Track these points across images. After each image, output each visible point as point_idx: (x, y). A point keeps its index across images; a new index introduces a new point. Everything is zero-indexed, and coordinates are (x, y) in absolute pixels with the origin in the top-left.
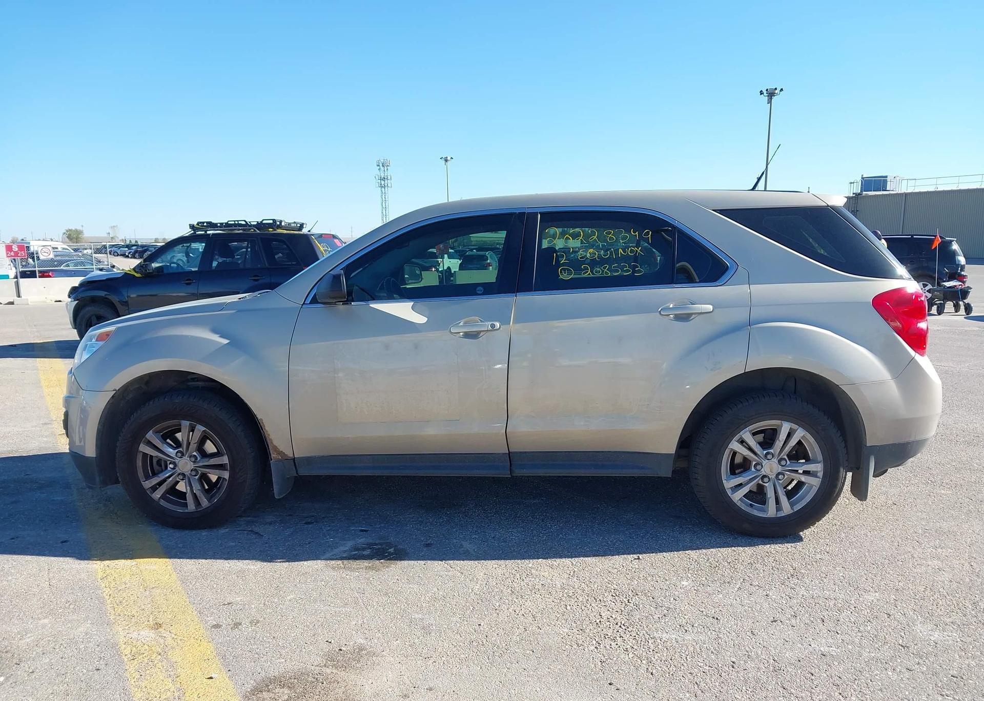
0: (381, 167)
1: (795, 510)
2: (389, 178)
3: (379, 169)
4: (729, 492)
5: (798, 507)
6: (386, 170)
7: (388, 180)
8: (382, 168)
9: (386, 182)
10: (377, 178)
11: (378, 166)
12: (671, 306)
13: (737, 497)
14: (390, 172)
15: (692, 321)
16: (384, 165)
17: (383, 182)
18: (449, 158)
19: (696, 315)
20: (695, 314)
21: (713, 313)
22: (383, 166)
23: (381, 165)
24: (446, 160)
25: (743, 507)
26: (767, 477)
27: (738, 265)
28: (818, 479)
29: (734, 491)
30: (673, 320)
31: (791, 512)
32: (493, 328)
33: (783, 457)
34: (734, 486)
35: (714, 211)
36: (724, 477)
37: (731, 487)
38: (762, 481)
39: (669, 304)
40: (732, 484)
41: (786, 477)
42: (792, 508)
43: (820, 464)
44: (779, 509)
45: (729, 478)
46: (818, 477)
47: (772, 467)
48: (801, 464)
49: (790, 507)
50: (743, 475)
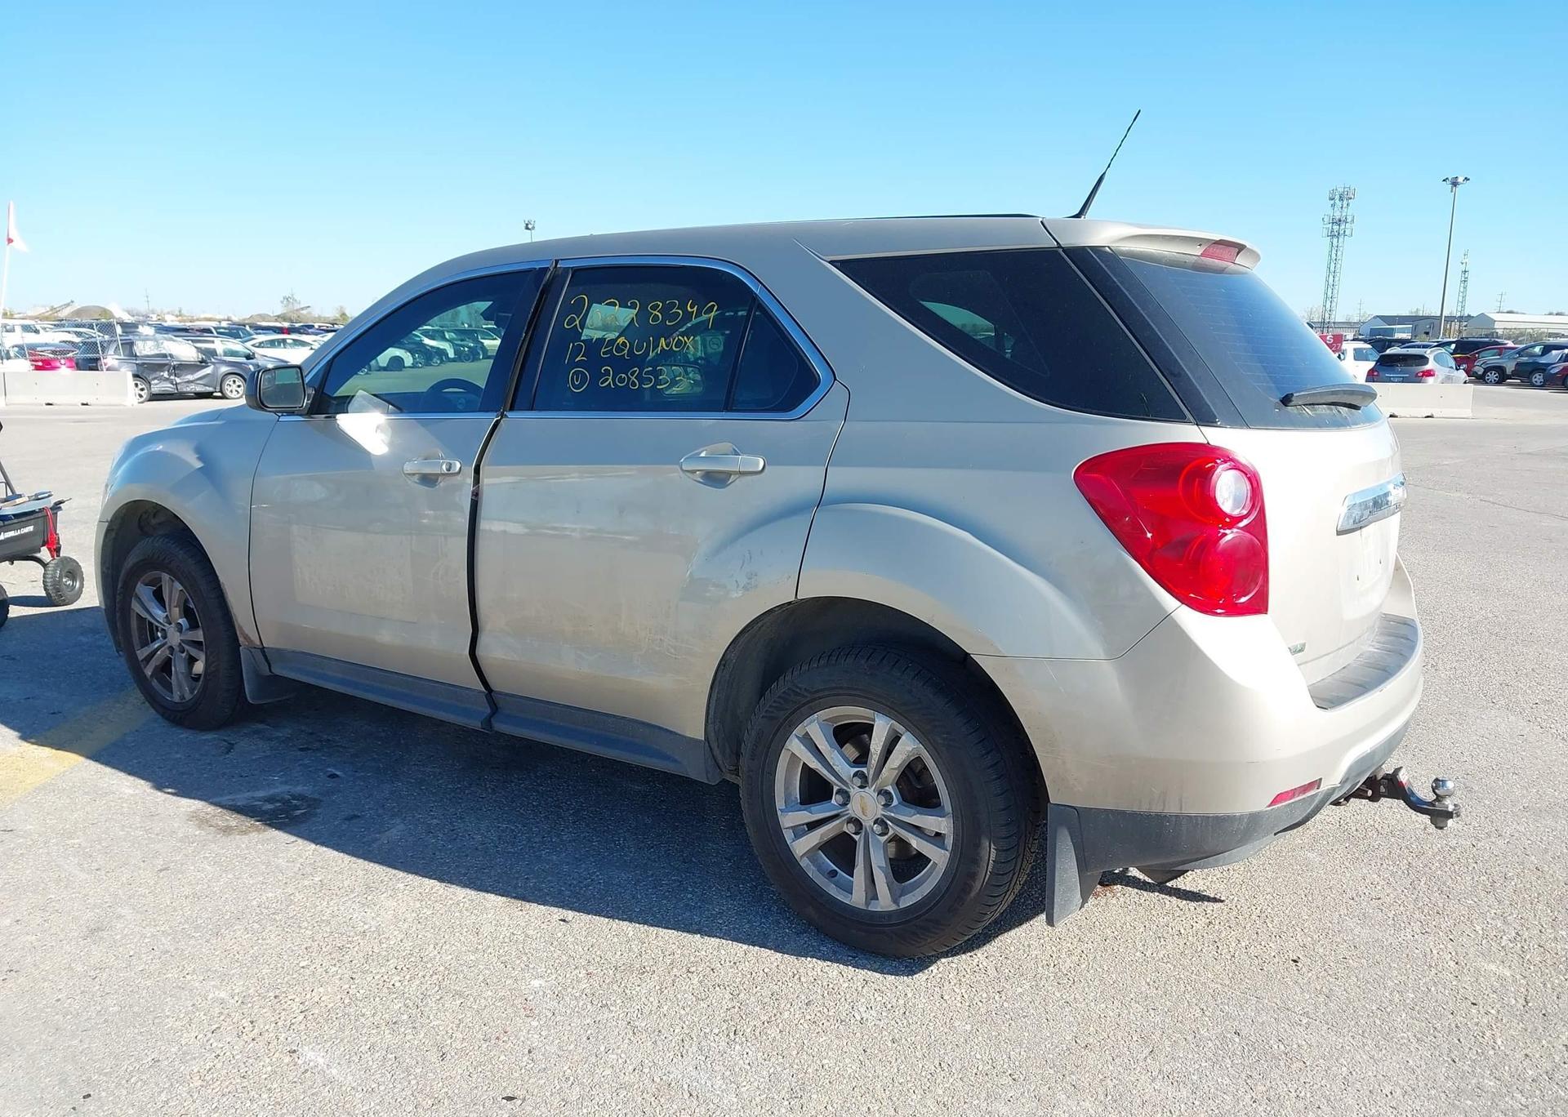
0: (1337, 201)
1: (901, 907)
2: (1349, 220)
3: (1333, 206)
4: (788, 836)
5: (907, 901)
6: (1345, 205)
7: (1346, 223)
8: (1339, 203)
9: (1343, 227)
10: (1326, 220)
11: (1331, 199)
12: (703, 455)
13: (801, 847)
14: (1353, 209)
15: (729, 487)
16: (1343, 197)
17: (1336, 227)
18: (1460, 180)
19: (738, 476)
20: (735, 473)
21: (763, 474)
22: (1341, 199)
23: (1337, 197)
24: (1455, 184)
25: (812, 872)
26: (858, 823)
27: (835, 379)
28: (943, 851)
29: (797, 836)
30: (700, 482)
31: (894, 907)
32: (448, 470)
33: (886, 788)
34: (795, 826)
35: (831, 262)
36: (780, 804)
37: (792, 827)
38: (850, 829)
39: (700, 450)
40: (789, 819)
41: (891, 832)
42: (896, 901)
43: (944, 819)
44: (872, 895)
45: (789, 808)
46: (943, 847)
47: (866, 804)
48: (913, 811)
49: (891, 896)
50: (812, 808)
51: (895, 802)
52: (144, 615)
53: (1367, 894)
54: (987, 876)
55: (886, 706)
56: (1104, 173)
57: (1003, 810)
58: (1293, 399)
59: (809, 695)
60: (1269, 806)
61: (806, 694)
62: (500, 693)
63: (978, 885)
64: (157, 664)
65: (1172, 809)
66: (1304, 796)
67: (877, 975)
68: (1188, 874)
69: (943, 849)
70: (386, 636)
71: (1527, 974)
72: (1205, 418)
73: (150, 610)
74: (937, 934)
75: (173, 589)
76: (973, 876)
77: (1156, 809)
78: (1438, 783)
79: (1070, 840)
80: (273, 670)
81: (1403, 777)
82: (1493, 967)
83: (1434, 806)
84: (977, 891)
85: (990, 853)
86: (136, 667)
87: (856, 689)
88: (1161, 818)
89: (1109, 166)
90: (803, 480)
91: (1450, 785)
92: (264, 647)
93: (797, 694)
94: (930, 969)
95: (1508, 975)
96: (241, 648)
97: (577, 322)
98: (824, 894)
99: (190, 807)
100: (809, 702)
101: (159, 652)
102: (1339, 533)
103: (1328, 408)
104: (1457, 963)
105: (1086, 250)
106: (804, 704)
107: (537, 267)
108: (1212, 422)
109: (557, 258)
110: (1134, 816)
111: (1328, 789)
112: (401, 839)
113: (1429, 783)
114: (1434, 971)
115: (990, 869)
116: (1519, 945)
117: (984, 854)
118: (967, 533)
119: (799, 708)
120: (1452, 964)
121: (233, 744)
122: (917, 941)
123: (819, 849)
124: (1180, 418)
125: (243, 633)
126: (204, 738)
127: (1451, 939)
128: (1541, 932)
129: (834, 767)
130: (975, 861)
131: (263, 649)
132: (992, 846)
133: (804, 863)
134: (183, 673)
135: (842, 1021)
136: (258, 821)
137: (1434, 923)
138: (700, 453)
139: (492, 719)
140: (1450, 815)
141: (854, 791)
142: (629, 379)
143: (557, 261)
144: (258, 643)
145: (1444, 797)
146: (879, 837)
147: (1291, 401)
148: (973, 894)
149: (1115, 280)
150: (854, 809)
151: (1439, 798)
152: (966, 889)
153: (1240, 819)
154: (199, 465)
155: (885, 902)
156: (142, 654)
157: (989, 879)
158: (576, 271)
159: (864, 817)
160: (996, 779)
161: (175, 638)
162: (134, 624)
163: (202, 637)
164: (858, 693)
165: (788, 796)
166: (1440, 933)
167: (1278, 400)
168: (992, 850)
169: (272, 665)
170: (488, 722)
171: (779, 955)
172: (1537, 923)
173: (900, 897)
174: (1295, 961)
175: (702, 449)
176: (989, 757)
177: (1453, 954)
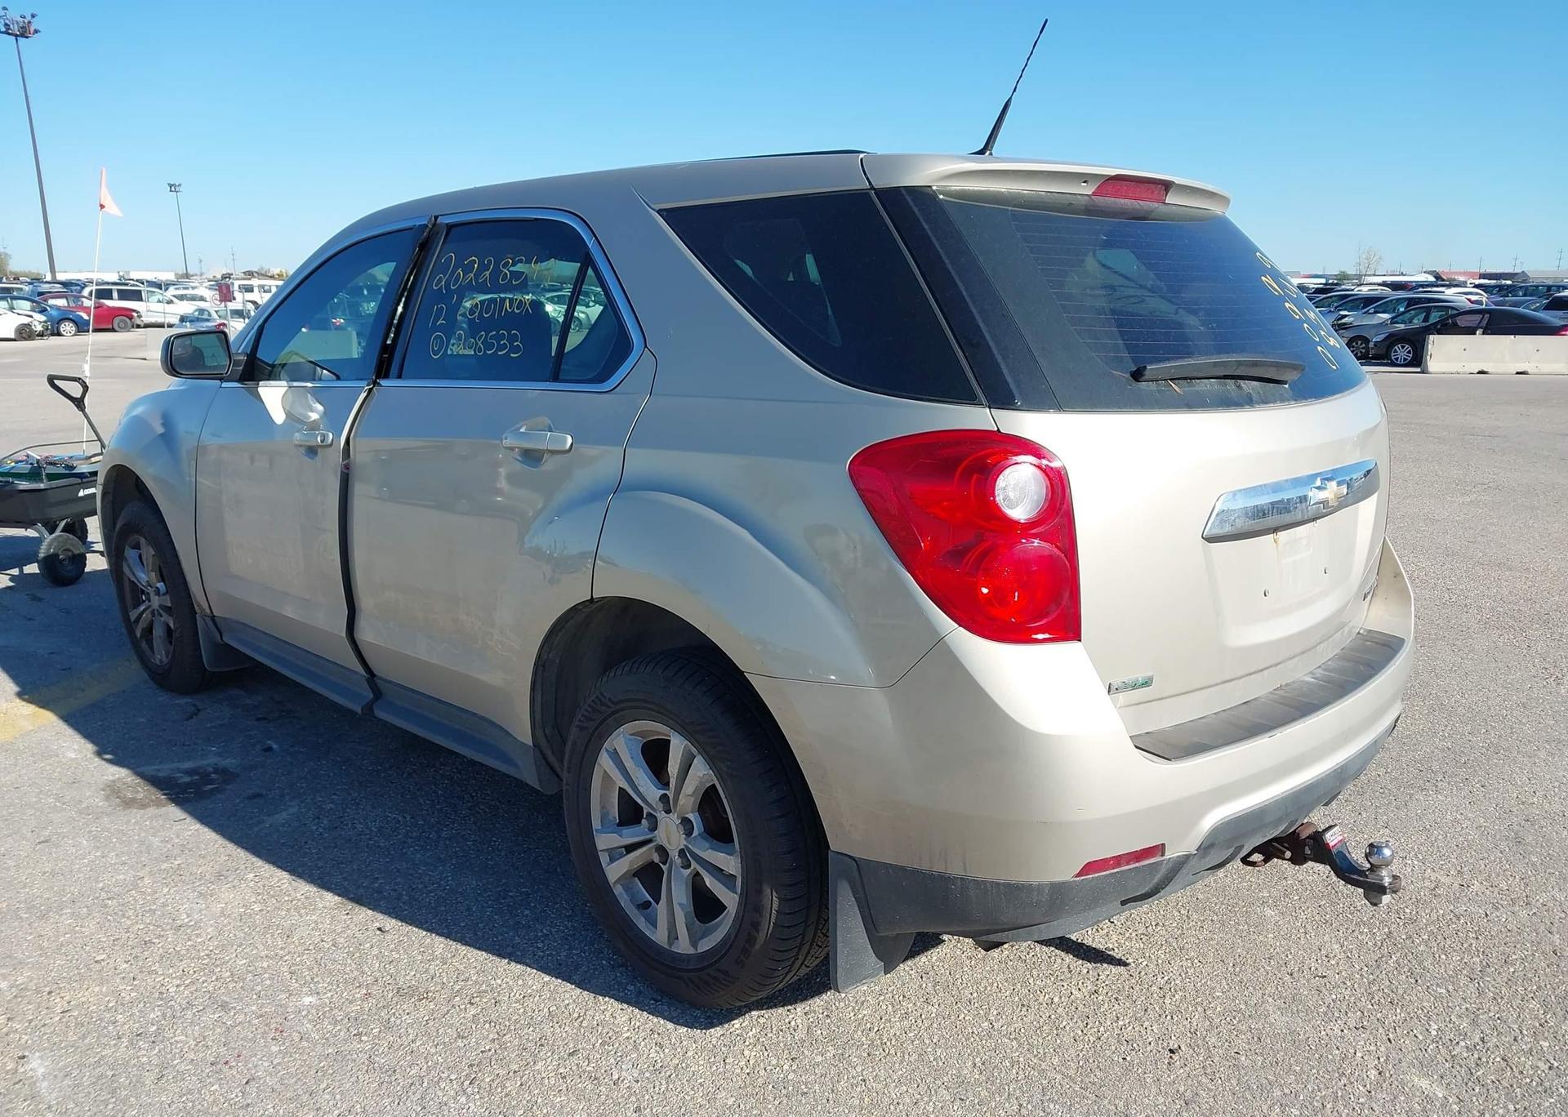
1: (699, 951)
4: (604, 858)
5: (705, 945)
12: (522, 430)
13: (615, 871)
15: (541, 467)
19: (548, 455)
20: (548, 451)
21: (570, 453)
25: (624, 900)
26: (662, 851)
27: (646, 346)
28: (732, 894)
29: (612, 860)
30: (518, 460)
31: (691, 951)
32: (322, 441)
33: (686, 816)
34: (611, 849)
35: (659, 212)
36: (596, 823)
37: (607, 850)
38: (656, 858)
39: (518, 426)
40: (605, 841)
41: (692, 867)
42: (694, 944)
43: (732, 857)
44: (673, 936)
45: (605, 828)
46: (733, 889)
47: (670, 833)
48: (707, 845)
49: (689, 938)
50: (624, 831)
51: (696, 833)
52: (133, 579)
53: (1313, 969)
54: (771, 929)
55: (677, 723)
56: (1011, 98)
57: (789, 853)
58: (1147, 372)
59: (612, 706)
60: (1078, 875)
61: (610, 704)
62: (381, 679)
63: (762, 937)
64: (145, 626)
65: (955, 869)
66: (1137, 865)
67: (670, 1025)
68: (1006, 946)
69: (733, 892)
70: (289, 612)
71: (1465, 1096)
72: (1002, 399)
73: (136, 572)
74: (728, 986)
75: (148, 552)
76: (756, 926)
77: (938, 868)
78: (1373, 849)
79: (851, 895)
80: (224, 639)
81: (1332, 839)
82: (1424, 1084)
83: (1367, 877)
84: (762, 942)
85: (772, 902)
86: (130, 626)
87: (652, 703)
88: (944, 880)
89: (1015, 90)
90: (604, 462)
91: (1387, 852)
92: (214, 616)
93: (603, 704)
94: (732, 1023)
95: (1441, 1095)
96: (197, 616)
97: (443, 283)
98: (632, 926)
99: (114, 775)
100: (614, 713)
101: (144, 615)
102: (1211, 539)
103: (1220, 384)
104: (1380, 1074)
105: (900, 191)
106: (610, 716)
107: (417, 224)
108: (1009, 404)
109: (436, 214)
110: (915, 873)
111: (1179, 857)
112: (286, 823)
113: (1364, 849)
114: (1344, 1080)
115: (773, 920)
116: (1476, 1056)
117: (766, 902)
118: (746, 531)
119: (605, 719)
120: (1373, 1073)
121: (199, 710)
122: (716, 990)
123: (634, 875)
124: (969, 398)
125: (196, 601)
126: (177, 702)
127: (1389, 1039)
128: (1515, 1040)
129: (639, 788)
130: (758, 909)
131: (213, 618)
132: (774, 893)
133: (618, 890)
134: (160, 637)
135: (595, 1079)
136: (164, 794)
137: (1379, 1015)
138: (521, 428)
139: (374, 706)
140: (1382, 890)
141: (661, 815)
142: (477, 344)
143: (436, 218)
144: (208, 611)
145: (1379, 867)
146: (682, 870)
147: (1143, 375)
148: (757, 947)
149: (926, 227)
150: (661, 836)
151: (1374, 868)
152: (751, 940)
153: (1039, 888)
154: (161, 430)
155: (683, 946)
156: (133, 615)
157: (773, 929)
158: (450, 227)
159: (669, 847)
160: (779, 817)
161: (156, 602)
162: (127, 584)
163: (169, 602)
164: (653, 706)
165: (604, 816)
166: (1381, 1029)
167: (1128, 376)
168: (774, 898)
169: (224, 635)
170: (369, 708)
171: (579, 991)
172: (1515, 1027)
173: (700, 939)
174: (1172, 1051)
175: (522, 423)
176: (774, 791)
177: (1382, 1060)
